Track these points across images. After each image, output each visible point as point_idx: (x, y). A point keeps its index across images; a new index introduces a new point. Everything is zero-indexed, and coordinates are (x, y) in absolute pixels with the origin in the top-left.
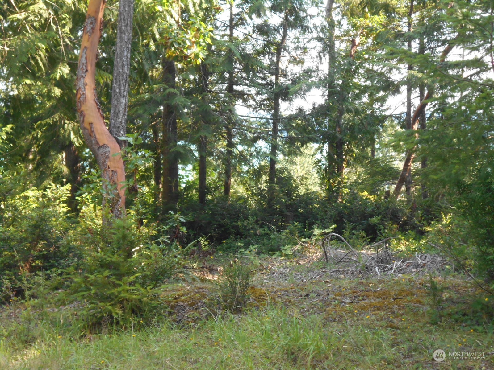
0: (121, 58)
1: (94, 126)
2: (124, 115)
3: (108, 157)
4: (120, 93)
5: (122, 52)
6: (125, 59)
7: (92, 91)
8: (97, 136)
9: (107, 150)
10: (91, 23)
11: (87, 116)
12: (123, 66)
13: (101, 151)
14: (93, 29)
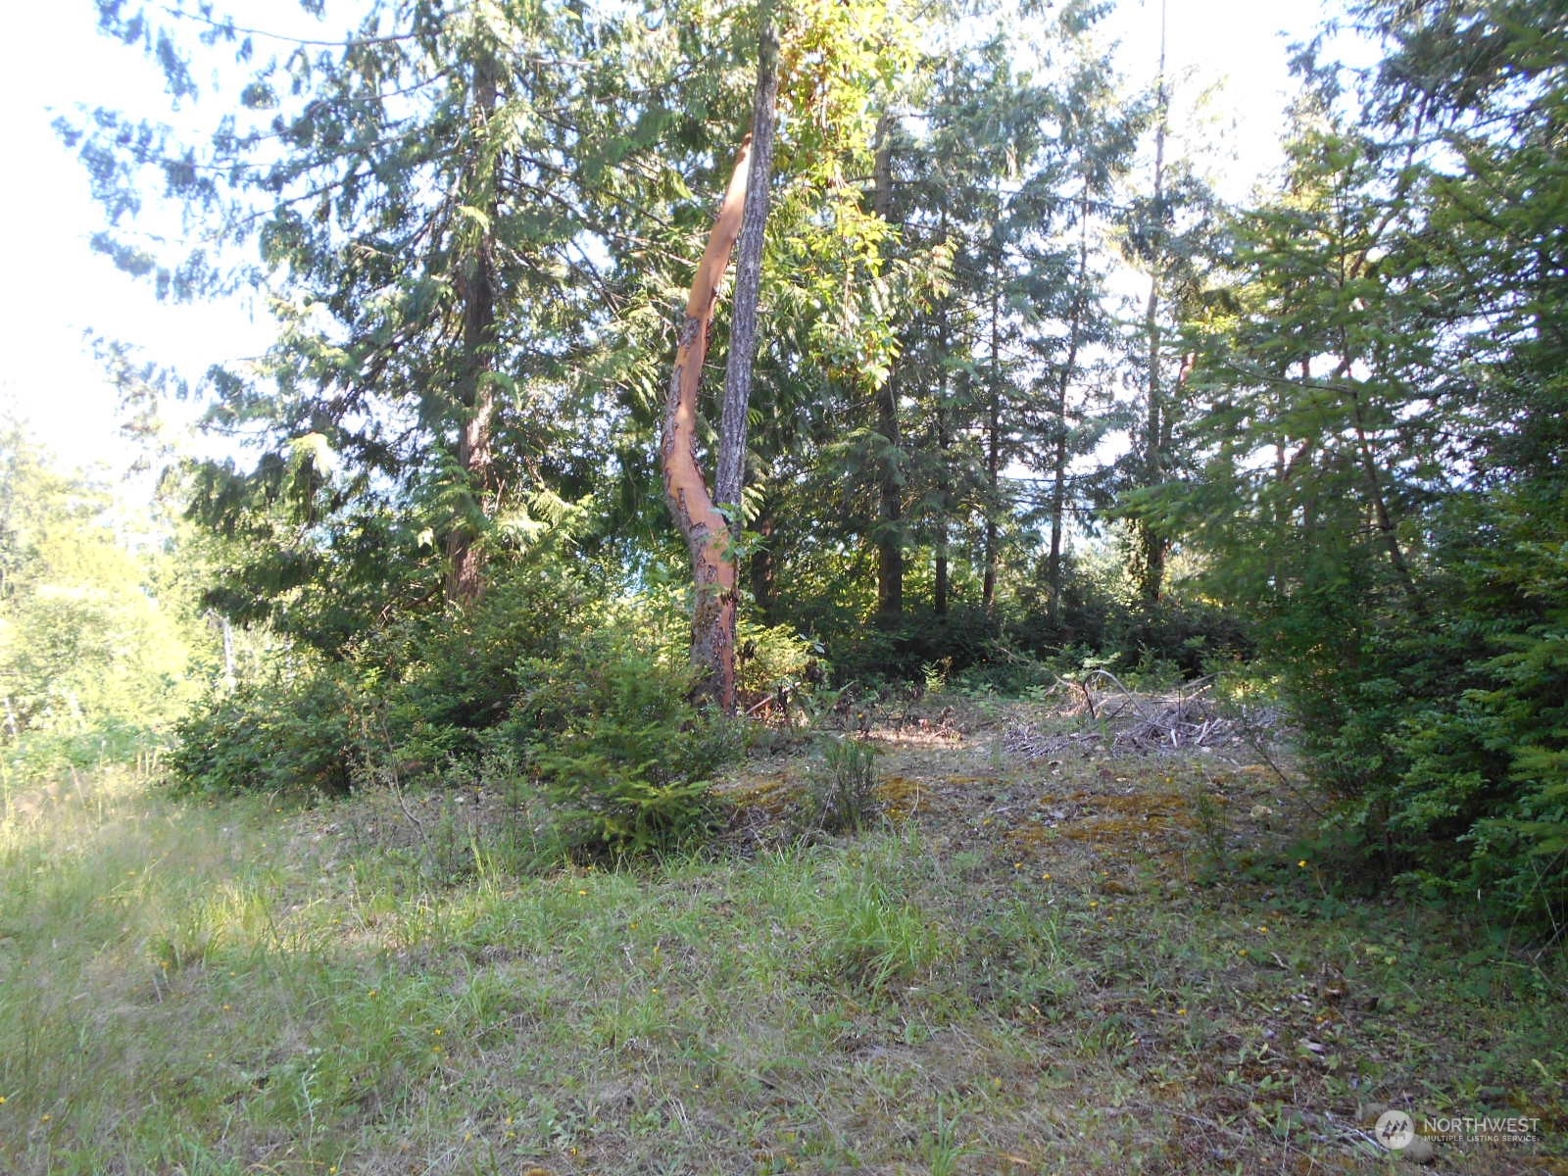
0: (733, 381)
1: (685, 492)
2: (738, 474)
3: (704, 544)
4: (731, 438)
5: (736, 372)
6: (739, 383)
7: (688, 436)
8: (690, 510)
9: (704, 531)
10: (692, 328)
11: (674, 478)
12: (737, 394)
13: (694, 534)
14: (693, 337)
